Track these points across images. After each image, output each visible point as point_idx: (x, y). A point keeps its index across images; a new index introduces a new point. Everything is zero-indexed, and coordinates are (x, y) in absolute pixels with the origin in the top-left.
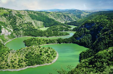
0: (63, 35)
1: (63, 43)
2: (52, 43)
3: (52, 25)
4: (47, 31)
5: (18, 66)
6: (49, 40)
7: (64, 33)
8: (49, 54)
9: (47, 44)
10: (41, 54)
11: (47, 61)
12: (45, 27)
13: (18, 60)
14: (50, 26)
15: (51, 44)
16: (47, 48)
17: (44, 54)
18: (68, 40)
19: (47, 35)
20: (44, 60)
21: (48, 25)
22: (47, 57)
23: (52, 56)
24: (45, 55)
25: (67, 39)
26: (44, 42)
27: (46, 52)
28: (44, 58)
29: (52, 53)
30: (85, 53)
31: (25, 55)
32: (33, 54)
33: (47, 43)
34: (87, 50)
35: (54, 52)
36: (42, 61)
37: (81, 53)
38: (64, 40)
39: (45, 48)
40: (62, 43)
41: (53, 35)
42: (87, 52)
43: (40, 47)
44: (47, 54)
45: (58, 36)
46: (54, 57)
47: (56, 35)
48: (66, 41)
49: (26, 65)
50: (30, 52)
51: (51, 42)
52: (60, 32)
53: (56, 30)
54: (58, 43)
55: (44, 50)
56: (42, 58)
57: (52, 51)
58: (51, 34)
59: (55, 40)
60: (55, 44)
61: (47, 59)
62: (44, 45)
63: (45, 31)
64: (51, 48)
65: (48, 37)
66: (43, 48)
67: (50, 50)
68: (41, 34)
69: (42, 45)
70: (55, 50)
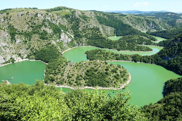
0: (141, 50)
1: (141, 61)
2: (124, 60)
3: (127, 34)
4: (119, 41)
5: (76, 84)
6: (120, 55)
7: (144, 47)
8: (118, 75)
9: (117, 61)
10: (106, 73)
11: (114, 84)
12: (116, 36)
13: (76, 76)
14: (124, 35)
15: (122, 61)
16: (117, 66)
17: (111, 74)
18: (149, 59)
19: (118, 47)
20: (110, 83)
21: (121, 34)
22: (115, 79)
23: (122, 79)
24: (112, 76)
25: (147, 56)
26: (113, 57)
27: (114, 71)
28: (110, 79)
29: (122, 74)
30: (175, 82)
31: (85, 71)
32: (96, 71)
33: (117, 59)
34: (179, 79)
35: (126, 73)
36: (107, 83)
37: (168, 81)
38: (143, 58)
39: (114, 66)
40: (139, 62)
41: (127, 49)
42: (179, 81)
43: (106, 63)
44: (115, 74)
45: (134, 50)
46: (125, 80)
47: (131, 49)
48: (145, 60)
49: (85, 83)
50: (93, 68)
51: (123, 58)
52: (138, 45)
53: (132, 41)
54: (132, 61)
55: (112, 69)
56: (107, 79)
57: (122, 71)
58: (124, 47)
59: (129, 56)
60: (129, 61)
61: (113, 81)
62: (112, 61)
63: (115, 42)
64: (122, 67)
65: (119, 50)
66: (111, 66)
67: (121, 69)
68: (110, 45)
69: (110, 61)
70: (128, 71)
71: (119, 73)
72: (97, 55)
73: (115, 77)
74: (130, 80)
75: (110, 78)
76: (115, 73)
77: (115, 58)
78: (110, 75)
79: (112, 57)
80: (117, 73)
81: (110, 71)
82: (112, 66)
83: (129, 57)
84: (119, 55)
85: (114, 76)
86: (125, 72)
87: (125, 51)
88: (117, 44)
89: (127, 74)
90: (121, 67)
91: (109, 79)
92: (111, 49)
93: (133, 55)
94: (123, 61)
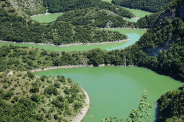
0: (105, 40)
1: (106, 63)
2: (71, 64)
3: (72, 8)
4: (56, 24)
6: (61, 55)
7: (110, 32)
8: (61, 99)
9: (56, 67)
10: (34, 99)
11: (53, 121)
12: (49, 12)
14: (66, 10)
15: (66, 67)
16: (56, 78)
17: (45, 99)
18: (121, 56)
19: (55, 38)
20: (44, 118)
21: (61, 7)
22: (55, 108)
23: (71, 106)
24: (48, 102)
25: (117, 51)
26: (46, 59)
27: (50, 92)
28: (43, 110)
29: (70, 96)
30: (175, 98)
32: (8, 96)
33: (56, 64)
34: (181, 89)
35: (78, 91)
36: (39, 120)
37: (162, 97)
38: (110, 56)
39: (50, 79)
40: (103, 65)
41: (75, 40)
42: (181, 93)
43: (31, 76)
44: (53, 98)
45: (91, 41)
46: (77, 107)
47: (84, 38)
48: (113, 60)
51: (69, 59)
52: (97, 29)
53: (85, 22)
54: (89, 64)
55: (46, 86)
56: (36, 112)
57: (69, 88)
58: (68, 36)
59: (80, 54)
60: (81, 66)
61: (52, 114)
62: (45, 69)
63: (48, 26)
64: (69, 79)
65: (59, 44)
66: (42, 80)
67: (65, 86)
68: (37, 33)
69: (39, 70)
70: (81, 87)
71: (63, 95)
72: (7, 59)
73: (55, 104)
74: (88, 106)
75: (44, 107)
76: (53, 95)
77: (52, 62)
78: (43, 101)
79: (44, 60)
80: (58, 95)
81: (43, 91)
82: (46, 80)
83: (81, 56)
84: (58, 55)
85: (52, 103)
86: (75, 90)
87: (71, 44)
88: (53, 30)
89: (80, 93)
90: (66, 80)
91: (42, 112)
92: (40, 44)
93: (90, 51)
94: (70, 67)
